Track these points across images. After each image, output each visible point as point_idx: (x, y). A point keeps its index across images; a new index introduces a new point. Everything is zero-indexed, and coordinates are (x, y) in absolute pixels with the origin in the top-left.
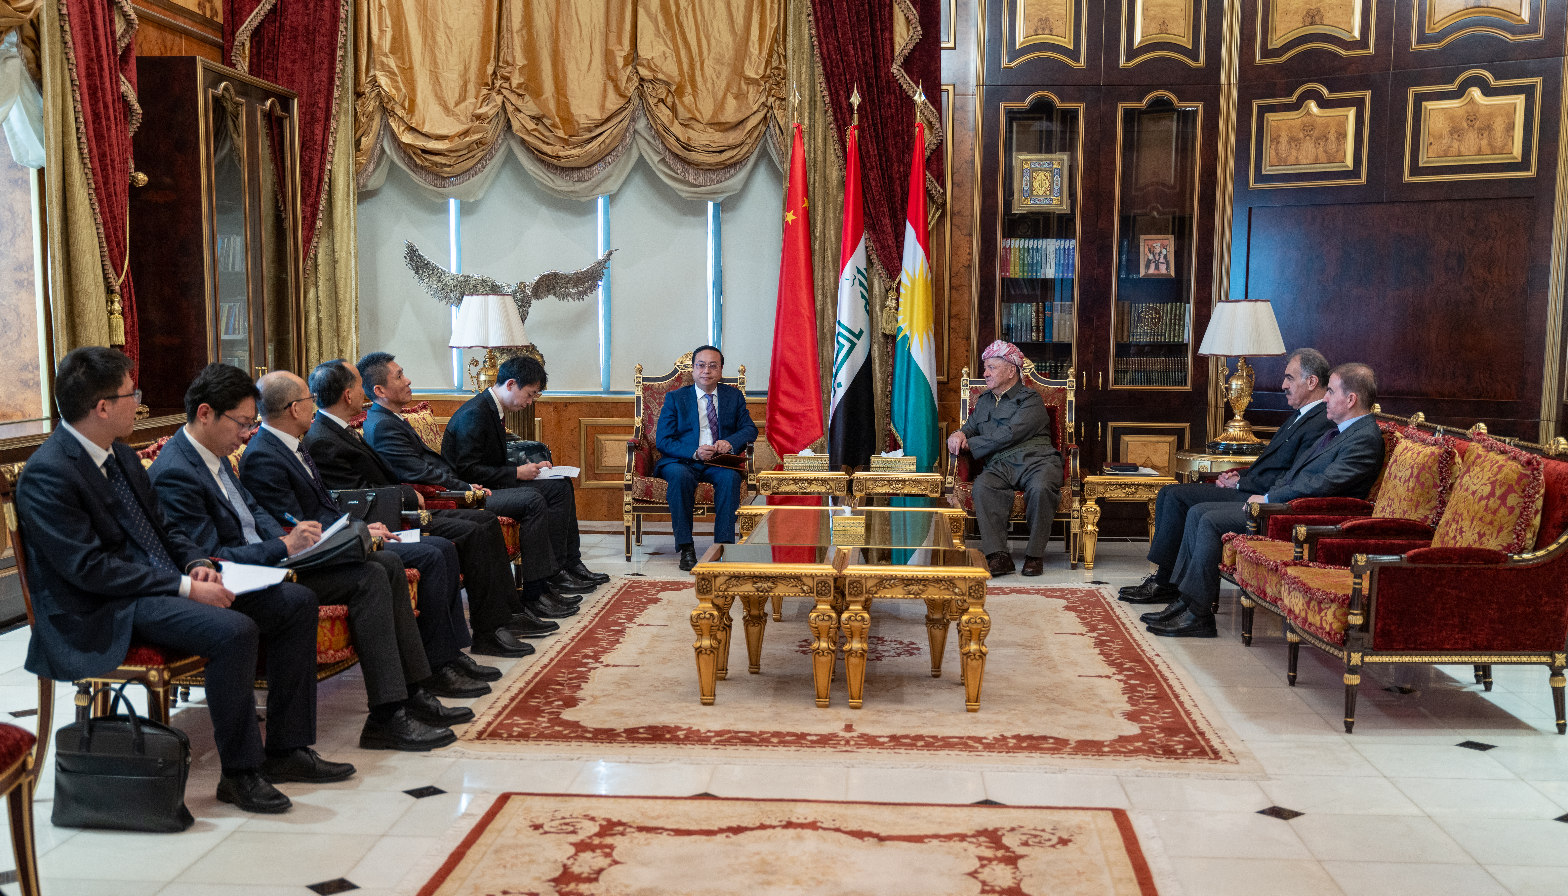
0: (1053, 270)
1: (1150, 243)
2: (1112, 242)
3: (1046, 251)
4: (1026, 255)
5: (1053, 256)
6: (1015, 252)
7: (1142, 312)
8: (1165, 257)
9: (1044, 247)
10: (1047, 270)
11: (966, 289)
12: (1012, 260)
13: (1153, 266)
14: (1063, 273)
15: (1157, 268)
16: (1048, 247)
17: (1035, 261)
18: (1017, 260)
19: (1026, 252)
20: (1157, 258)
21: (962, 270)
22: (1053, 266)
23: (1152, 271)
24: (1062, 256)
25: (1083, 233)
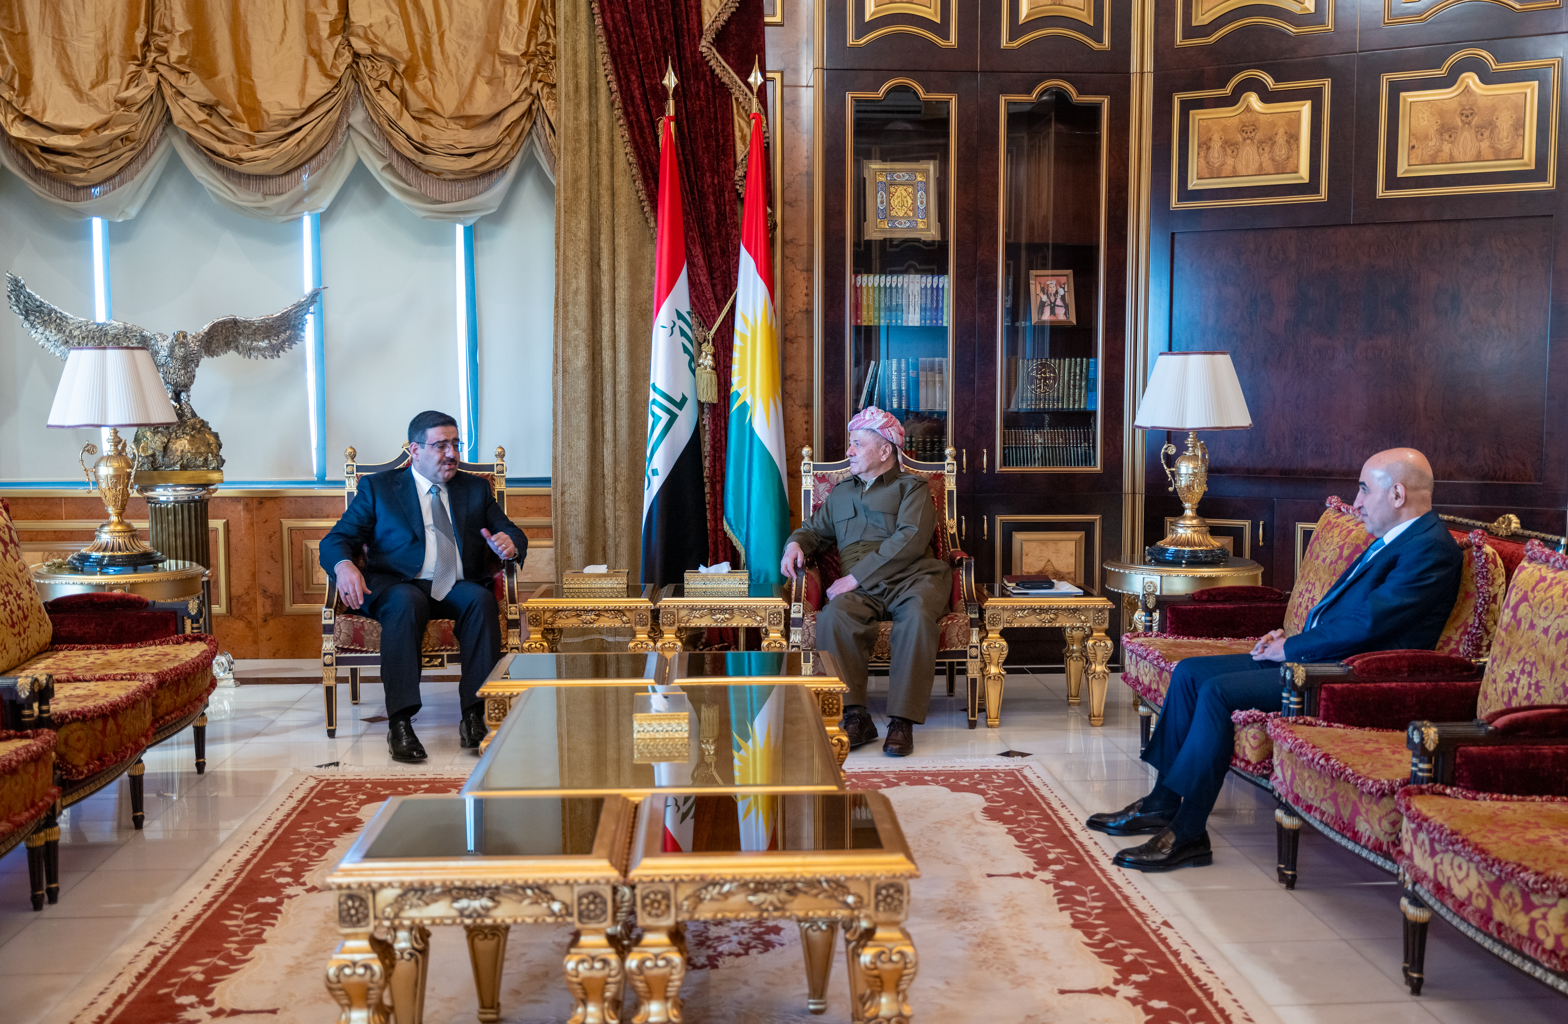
0: (917, 316)
1: (1043, 279)
2: (996, 278)
3: (908, 291)
4: (882, 296)
5: (918, 298)
6: (868, 292)
7: (1033, 370)
8: (1063, 298)
9: (905, 286)
10: (911, 316)
11: (804, 342)
12: (865, 303)
13: (1047, 310)
14: (931, 320)
15: (1053, 312)
16: (911, 285)
17: (894, 303)
18: (871, 303)
19: (883, 292)
20: (1053, 299)
21: (799, 316)
22: (918, 310)
23: (1047, 316)
24: (929, 297)
25: (958, 266)
